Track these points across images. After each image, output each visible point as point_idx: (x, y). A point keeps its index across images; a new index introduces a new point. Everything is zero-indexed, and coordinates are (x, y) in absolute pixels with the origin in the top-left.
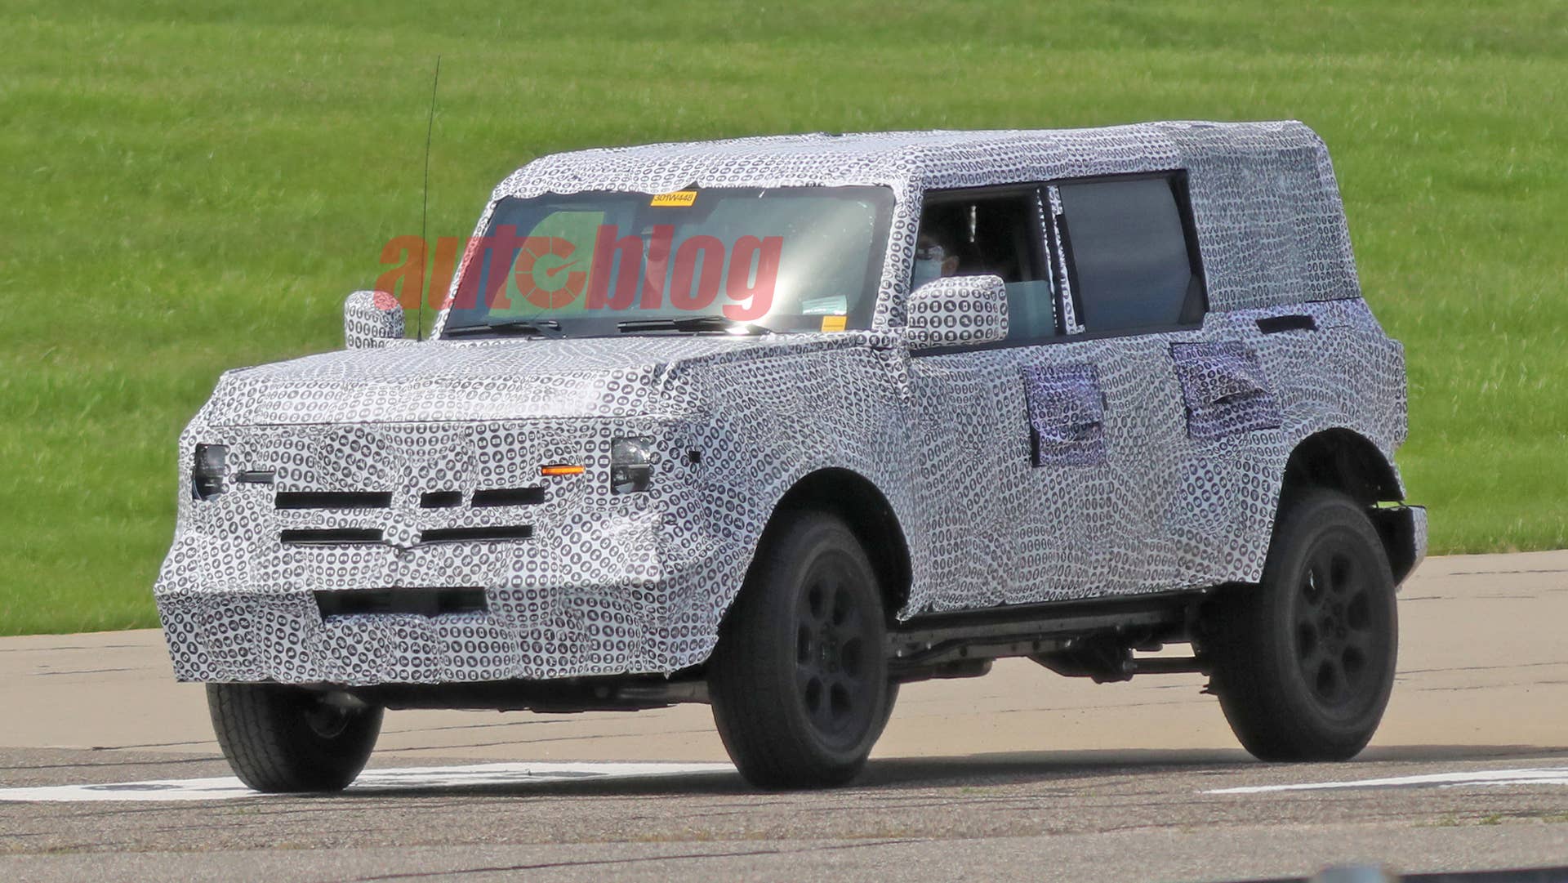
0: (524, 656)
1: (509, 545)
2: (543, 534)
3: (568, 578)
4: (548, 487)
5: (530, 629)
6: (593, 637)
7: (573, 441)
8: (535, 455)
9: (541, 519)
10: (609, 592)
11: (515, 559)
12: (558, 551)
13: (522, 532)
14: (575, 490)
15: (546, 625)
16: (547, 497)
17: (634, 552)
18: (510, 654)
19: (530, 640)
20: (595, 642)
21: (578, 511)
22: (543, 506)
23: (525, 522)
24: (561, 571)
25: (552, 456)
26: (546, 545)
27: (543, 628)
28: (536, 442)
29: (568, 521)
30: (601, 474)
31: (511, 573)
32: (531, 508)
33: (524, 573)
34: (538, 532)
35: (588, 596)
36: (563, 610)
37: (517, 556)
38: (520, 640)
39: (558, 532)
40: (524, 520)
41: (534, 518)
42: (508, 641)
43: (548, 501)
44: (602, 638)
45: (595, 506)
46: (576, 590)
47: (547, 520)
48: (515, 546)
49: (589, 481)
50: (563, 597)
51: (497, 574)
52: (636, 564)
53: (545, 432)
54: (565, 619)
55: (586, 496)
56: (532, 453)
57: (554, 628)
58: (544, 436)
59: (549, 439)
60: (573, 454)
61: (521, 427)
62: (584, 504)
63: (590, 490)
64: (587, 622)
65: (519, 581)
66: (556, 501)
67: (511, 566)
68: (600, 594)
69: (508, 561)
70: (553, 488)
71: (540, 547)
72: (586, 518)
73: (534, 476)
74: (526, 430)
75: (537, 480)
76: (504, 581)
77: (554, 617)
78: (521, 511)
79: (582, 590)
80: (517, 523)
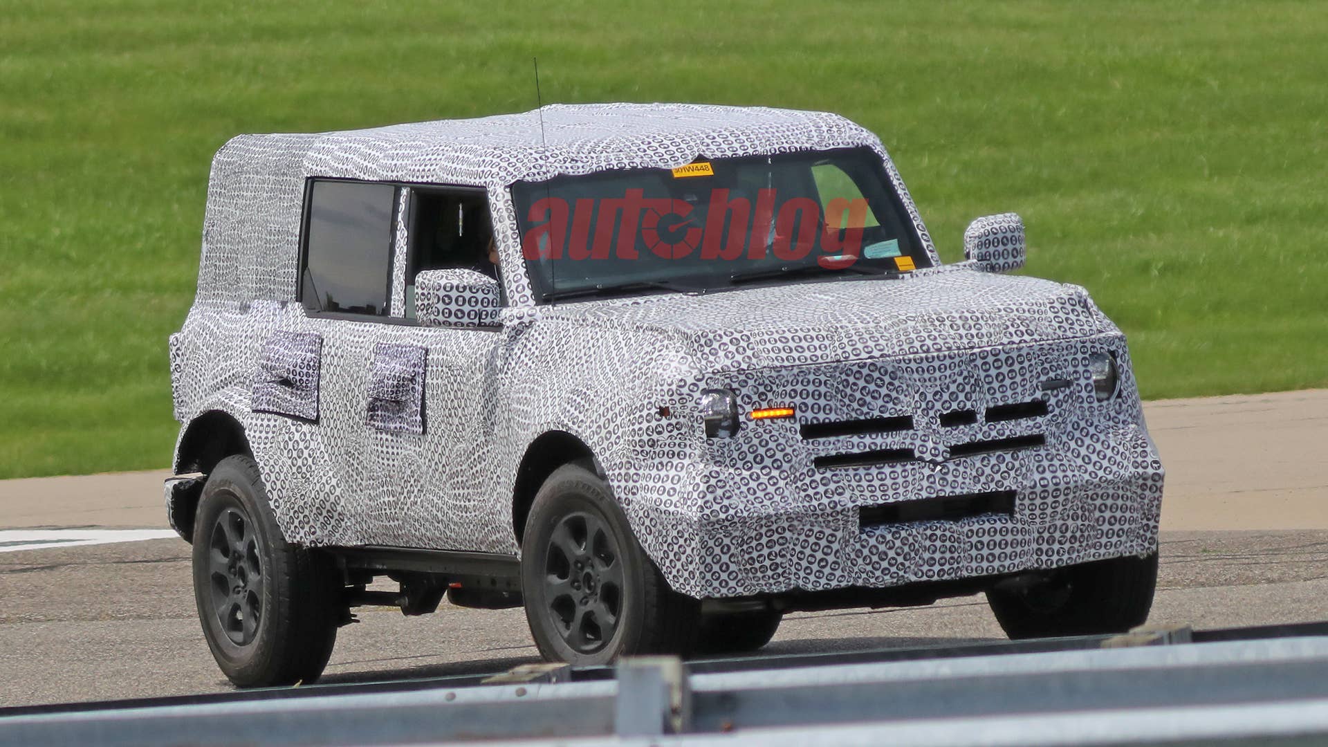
0: (1038, 549)
1: (1028, 453)
2: (1053, 441)
3: (1087, 477)
4: (1049, 399)
5: (1047, 525)
6: (1099, 527)
7: (1062, 359)
8: (1035, 372)
9: (1049, 428)
10: (1121, 485)
11: (1037, 464)
12: (1069, 454)
13: (1036, 441)
14: (1070, 401)
15: (1063, 520)
16: (1050, 408)
17: (1133, 450)
18: (1026, 548)
19: (1046, 535)
20: (1099, 532)
21: (1075, 419)
22: (1049, 416)
23: (1036, 431)
24: (1079, 471)
25: (1048, 373)
26: (1058, 450)
27: (1059, 523)
28: (1033, 362)
29: (1069, 428)
30: (1087, 385)
31: (1037, 477)
32: (1039, 419)
33: (1048, 475)
34: (1049, 439)
35: (1103, 491)
36: (1080, 505)
37: (1038, 461)
38: (1036, 535)
39: (1064, 438)
40: (1034, 429)
41: (1044, 427)
42: (1027, 537)
43: (1051, 412)
44: (1106, 527)
45: (1087, 413)
46: (1095, 486)
47: (1054, 429)
48: (1035, 453)
49: (1079, 392)
50: (1083, 493)
51: (1025, 477)
52: (1140, 460)
53: (1039, 353)
54: (1080, 512)
55: (1078, 405)
56: (1031, 372)
57: (1070, 522)
58: (1039, 357)
59: (1043, 358)
60: (1064, 370)
61: (1019, 349)
62: (1079, 412)
63: (1080, 400)
64: (1097, 514)
65: (1046, 482)
66: (1057, 411)
67: (1035, 469)
68: (1114, 488)
69: (1031, 465)
70: (1053, 401)
71: (1054, 452)
72: (1082, 424)
73: (1035, 391)
74: (1024, 352)
75: (1038, 395)
76: (1033, 483)
77: (1071, 513)
78: (1031, 423)
79: (1100, 486)
80: (1030, 433)
